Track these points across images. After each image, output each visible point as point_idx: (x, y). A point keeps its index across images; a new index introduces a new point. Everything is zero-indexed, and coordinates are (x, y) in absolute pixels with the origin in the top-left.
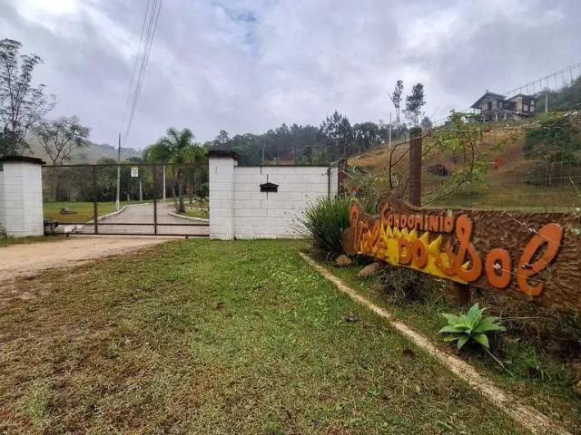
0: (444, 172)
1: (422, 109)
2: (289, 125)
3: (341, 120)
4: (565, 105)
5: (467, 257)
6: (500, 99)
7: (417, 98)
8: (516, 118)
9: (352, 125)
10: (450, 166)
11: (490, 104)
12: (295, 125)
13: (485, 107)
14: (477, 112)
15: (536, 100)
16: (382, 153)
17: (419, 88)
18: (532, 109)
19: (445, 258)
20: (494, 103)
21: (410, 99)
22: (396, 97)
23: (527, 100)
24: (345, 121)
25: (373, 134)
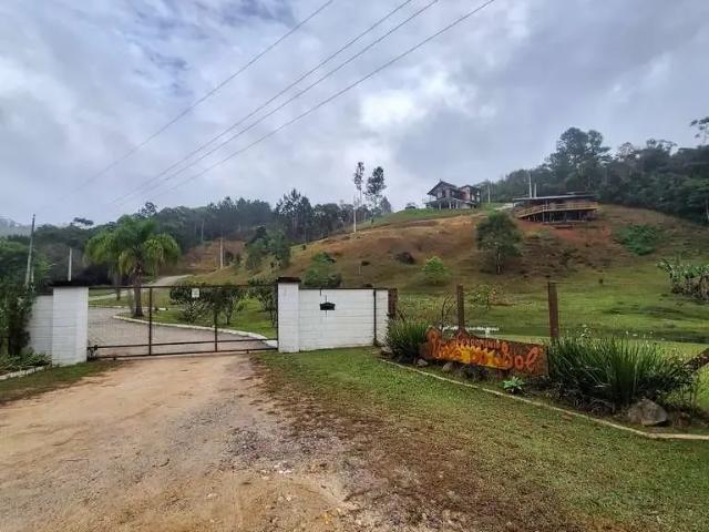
0: (411, 261)
1: (383, 193)
2: (235, 200)
3: (300, 199)
4: (503, 196)
5: (507, 358)
6: (452, 188)
7: (377, 180)
8: (466, 207)
9: (313, 205)
10: (415, 254)
11: (444, 193)
12: (242, 199)
13: (440, 195)
14: (434, 199)
15: (480, 191)
16: (348, 238)
17: (379, 170)
18: (478, 199)
19: (496, 359)
20: (448, 192)
21: (370, 181)
22: (358, 178)
23: (474, 190)
24: (305, 200)
25: (335, 216)
